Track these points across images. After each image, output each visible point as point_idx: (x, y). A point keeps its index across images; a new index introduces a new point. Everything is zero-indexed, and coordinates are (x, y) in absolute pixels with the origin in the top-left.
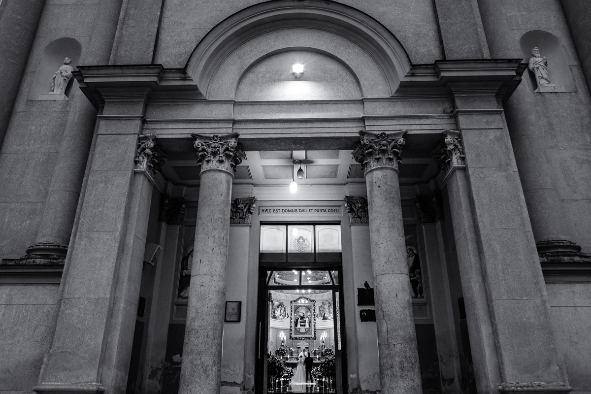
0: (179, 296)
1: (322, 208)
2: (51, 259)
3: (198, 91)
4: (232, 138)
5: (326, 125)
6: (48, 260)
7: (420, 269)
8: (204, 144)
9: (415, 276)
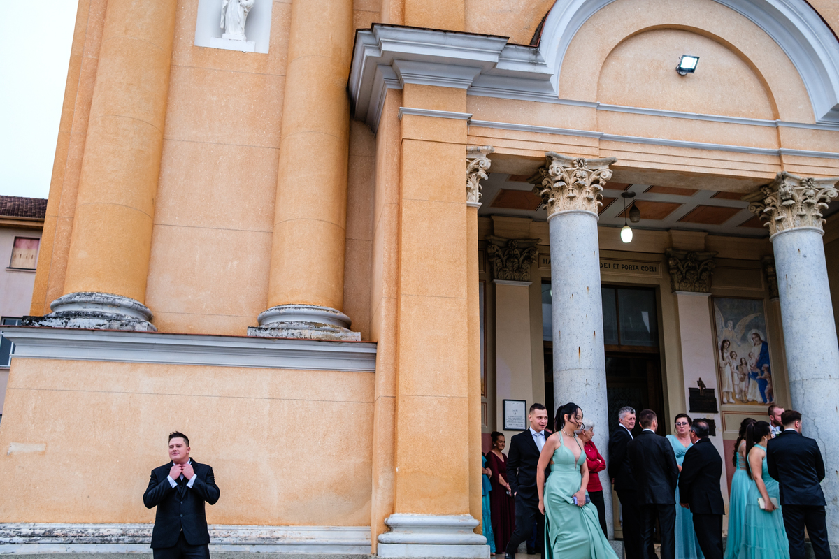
1: (632, 263)
3: (548, 83)
4: (604, 164)
5: (728, 156)
6: (322, 333)
7: (769, 363)
8: (563, 170)
9: (762, 372)
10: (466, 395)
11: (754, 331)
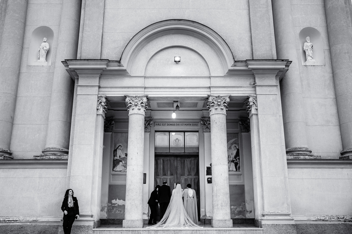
0: (113, 170)
1: (188, 123)
2: (57, 156)
3: (126, 71)
4: (144, 97)
5: (191, 90)
6: (56, 157)
7: (239, 156)
8: (130, 100)
9: (236, 160)
10: (91, 175)
11: (234, 145)
